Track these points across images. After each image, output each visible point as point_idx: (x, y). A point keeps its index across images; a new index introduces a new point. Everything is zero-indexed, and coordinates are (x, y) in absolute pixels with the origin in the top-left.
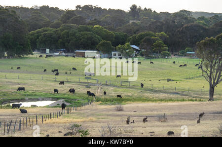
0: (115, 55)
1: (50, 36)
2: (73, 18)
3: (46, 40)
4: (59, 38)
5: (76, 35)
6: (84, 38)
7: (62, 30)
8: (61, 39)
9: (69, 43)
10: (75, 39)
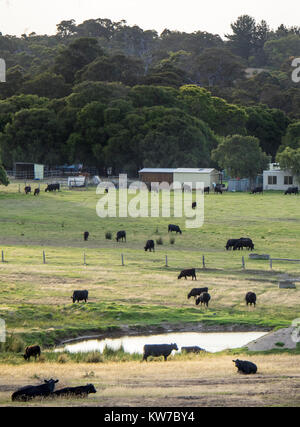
0: (272, 180)
1: (42, 121)
2: (95, 63)
3: (26, 136)
4: (70, 128)
5: (128, 117)
6: (154, 127)
7: (79, 103)
8: (77, 131)
9: (104, 144)
10: (126, 131)
